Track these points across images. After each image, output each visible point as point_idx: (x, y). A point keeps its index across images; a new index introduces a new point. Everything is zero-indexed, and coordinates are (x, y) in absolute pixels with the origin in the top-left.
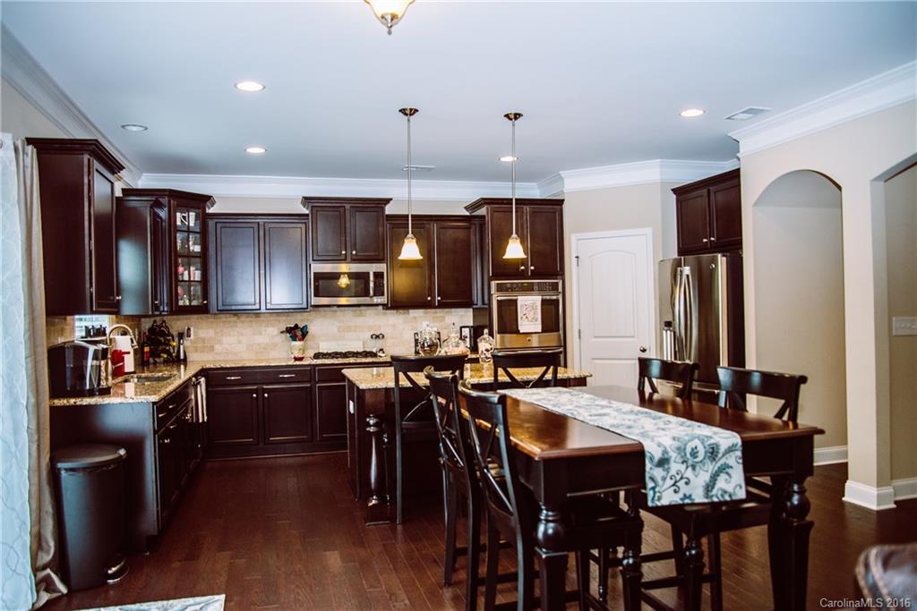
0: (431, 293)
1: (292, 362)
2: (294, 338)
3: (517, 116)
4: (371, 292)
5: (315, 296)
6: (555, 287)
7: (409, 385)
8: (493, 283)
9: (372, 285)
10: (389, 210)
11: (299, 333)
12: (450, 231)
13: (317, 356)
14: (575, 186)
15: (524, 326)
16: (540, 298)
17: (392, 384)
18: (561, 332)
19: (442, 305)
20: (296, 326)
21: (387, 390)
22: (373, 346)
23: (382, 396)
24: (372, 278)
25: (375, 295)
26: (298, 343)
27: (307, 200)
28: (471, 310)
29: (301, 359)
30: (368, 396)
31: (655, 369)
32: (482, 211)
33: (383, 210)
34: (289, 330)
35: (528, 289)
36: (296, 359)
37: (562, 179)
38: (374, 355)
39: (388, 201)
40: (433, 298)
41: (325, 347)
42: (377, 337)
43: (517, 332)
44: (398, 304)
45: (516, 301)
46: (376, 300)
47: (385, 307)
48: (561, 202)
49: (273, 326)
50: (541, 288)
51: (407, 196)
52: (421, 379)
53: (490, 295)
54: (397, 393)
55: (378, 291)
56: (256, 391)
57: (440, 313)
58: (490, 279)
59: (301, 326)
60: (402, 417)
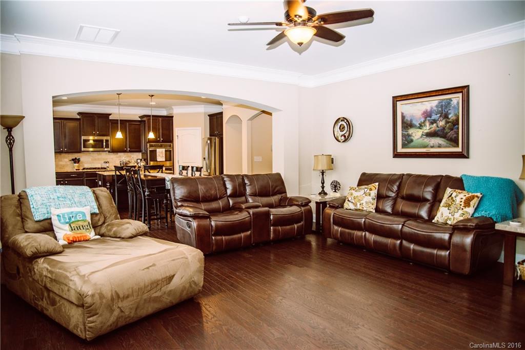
0: (126, 147)
1: (75, 171)
2: (75, 163)
3: (152, 96)
4: (104, 147)
5: (84, 147)
6: (170, 146)
7: (119, 174)
8: (148, 144)
9: (104, 144)
10: (111, 117)
11: (77, 160)
12: (133, 126)
13: (84, 169)
14: (177, 111)
15: (159, 159)
16: (164, 150)
17: (114, 174)
18: (172, 161)
19: (130, 151)
20: (76, 158)
21: (113, 175)
22: (105, 166)
23: (111, 178)
24: (104, 141)
25: (106, 147)
26: (76, 165)
27: (79, 114)
28: (141, 153)
29: (79, 170)
30: (107, 177)
31: (195, 169)
32: (145, 119)
33: (108, 117)
34: (73, 160)
35: (161, 147)
36: (76, 170)
37: (172, 109)
38: (105, 168)
39: (110, 114)
40: (127, 149)
41: (86, 166)
42: (106, 162)
43: (157, 161)
44: (114, 151)
45: (156, 151)
46: (106, 149)
47: (109, 152)
48: (173, 117)
49: (66, 158)
50: (165, 147)
51: (118, 112)
52: (124, 173)
53: (147, 148)
54: (116, 176)
55: (107, 146)
56: (62, 181)
57: (129, 154)
58: (147, 143)
59: (77, 158)
60: (117, 183)
